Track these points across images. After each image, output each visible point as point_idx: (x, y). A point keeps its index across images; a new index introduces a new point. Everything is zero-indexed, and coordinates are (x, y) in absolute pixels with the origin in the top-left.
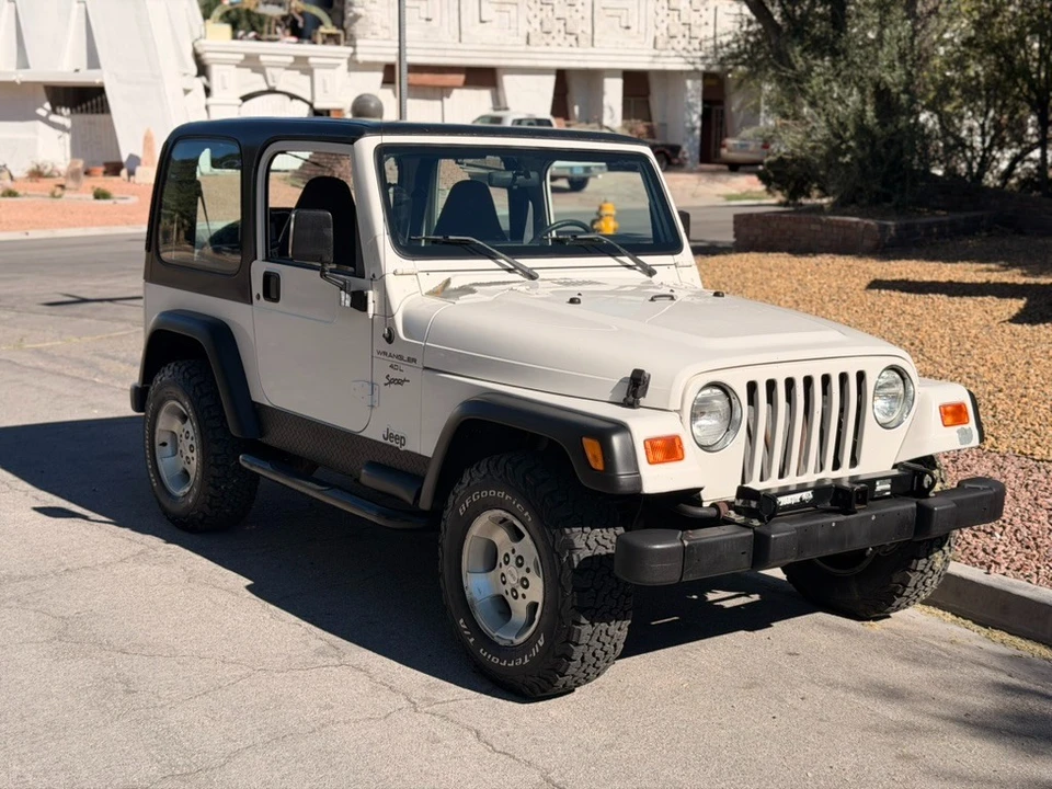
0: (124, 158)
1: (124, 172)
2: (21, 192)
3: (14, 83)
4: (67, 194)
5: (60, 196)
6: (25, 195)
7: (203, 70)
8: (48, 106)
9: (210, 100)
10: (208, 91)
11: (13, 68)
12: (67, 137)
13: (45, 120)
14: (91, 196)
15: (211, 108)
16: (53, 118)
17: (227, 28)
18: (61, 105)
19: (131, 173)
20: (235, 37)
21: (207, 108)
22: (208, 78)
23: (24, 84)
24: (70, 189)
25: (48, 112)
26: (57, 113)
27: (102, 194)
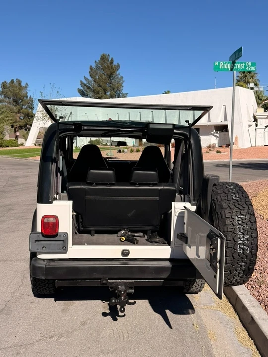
1: (230, 146)
3: (206, 125)
4: (211, 152)
5: (209, 152)
7: (255, 120)
8: (215, 131)
9: (257, 128)
10: (256, 126)
11: (207, 122)
12: (218, 139)
13: (213, 135)
14: (216, 152)
15: (257, 130)
16: (215, 134)
17: (263, 109)
18: (218, 131)
19: (232, 147)
20: (265, 111)
21: (256, 130)
22: (257, 122)
23: (209, 126)
25: (215, 133)
26: (216, 133)
27: (218, 152)
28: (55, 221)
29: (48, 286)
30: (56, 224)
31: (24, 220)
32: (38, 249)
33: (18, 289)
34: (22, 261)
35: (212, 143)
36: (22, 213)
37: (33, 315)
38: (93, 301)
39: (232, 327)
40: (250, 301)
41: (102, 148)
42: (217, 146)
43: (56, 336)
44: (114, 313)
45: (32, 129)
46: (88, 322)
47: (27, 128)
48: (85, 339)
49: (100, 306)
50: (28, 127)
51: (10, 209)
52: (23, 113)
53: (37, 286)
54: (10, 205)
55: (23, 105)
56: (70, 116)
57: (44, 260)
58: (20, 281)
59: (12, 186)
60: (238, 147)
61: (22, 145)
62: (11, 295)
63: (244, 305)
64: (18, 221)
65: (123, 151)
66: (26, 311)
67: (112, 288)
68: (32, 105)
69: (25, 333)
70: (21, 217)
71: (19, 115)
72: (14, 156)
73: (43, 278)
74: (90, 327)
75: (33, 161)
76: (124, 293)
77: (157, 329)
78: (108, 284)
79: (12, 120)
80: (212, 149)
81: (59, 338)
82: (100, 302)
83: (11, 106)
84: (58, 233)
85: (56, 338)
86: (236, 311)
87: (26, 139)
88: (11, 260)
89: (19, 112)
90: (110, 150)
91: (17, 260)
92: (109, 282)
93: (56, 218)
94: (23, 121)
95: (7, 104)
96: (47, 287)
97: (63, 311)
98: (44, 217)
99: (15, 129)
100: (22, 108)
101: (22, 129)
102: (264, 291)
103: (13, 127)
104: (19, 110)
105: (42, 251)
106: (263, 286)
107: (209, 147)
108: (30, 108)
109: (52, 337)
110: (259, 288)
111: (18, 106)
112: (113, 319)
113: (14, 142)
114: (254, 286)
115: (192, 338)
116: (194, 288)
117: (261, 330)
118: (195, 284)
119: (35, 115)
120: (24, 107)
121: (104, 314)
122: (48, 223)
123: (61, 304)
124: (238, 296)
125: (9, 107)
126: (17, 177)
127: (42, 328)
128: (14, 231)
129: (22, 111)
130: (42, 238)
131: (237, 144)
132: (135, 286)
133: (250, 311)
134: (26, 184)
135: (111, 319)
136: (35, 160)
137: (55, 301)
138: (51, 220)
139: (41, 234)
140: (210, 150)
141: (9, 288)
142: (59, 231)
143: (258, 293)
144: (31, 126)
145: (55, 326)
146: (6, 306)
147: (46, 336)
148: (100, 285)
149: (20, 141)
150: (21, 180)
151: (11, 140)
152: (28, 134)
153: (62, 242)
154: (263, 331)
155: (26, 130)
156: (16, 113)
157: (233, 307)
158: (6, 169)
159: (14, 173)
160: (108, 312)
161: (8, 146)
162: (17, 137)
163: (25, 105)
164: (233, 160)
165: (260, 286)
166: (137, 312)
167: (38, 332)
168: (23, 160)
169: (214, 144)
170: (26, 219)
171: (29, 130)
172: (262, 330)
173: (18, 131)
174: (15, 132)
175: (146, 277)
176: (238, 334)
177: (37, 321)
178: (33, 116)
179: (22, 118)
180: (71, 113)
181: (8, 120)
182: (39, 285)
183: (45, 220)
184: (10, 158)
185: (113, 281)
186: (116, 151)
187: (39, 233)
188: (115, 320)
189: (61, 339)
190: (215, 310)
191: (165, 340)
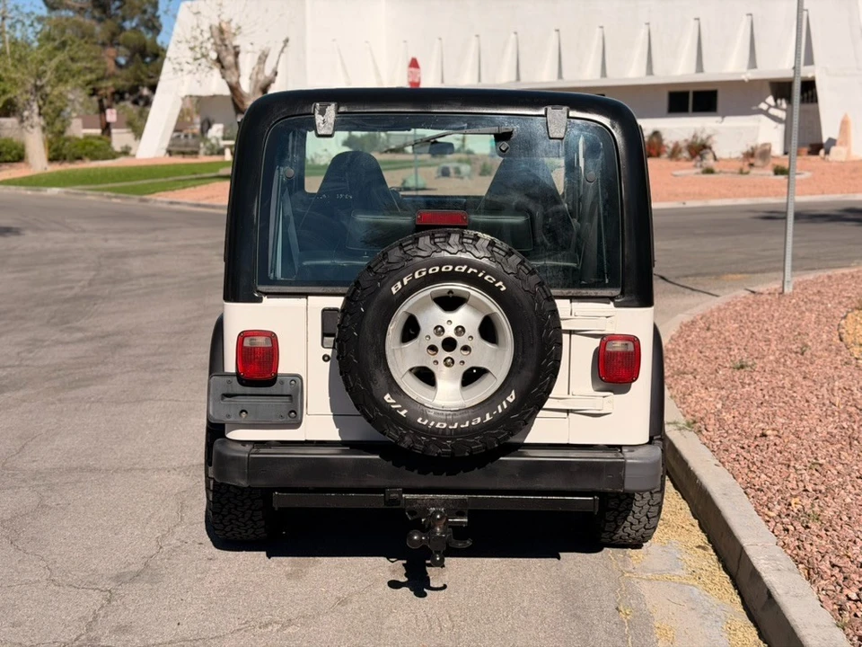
0: (825, 140)
1: (822, 152)
2: (717, 170)
3: (743, 81)
4: (754, 171)
5: (747, 173)
6: (721, 172)
8: (770, 100)
11: (745, 69)
12: (782, 128)
13: (766, 113)
14: (771, 173)
16: (773, 111)
18: (781, 98)
19: (827, 152)
23: (752, 82)
24: (758, 167)
25: (770, 106)
26: (776, 107)
27: (779, 171)
28: (270, 345)
29: (252, 515)
30: (271, 353)
31: (164, 374)
32: (229, 416)
33: (171, 531)
34: (173, 471)
35: (761, 141)
36: (154, 355)
37: (216, 584)
38: (364, 558)
39: (718, 619)
40: (771, 558)
41: (389, 162)
42: (777, 149)
43: (275, 622)
44: (418, 583)
45: (159, 99)
46: (355, 598)
47: (141, 97)
48: (348, 630)
49: (384, 568)
50: (145, 92)
51: (119, 346)
52: (127, 47)
53: (224, 516)
54: (117, 333)
55: (124, 19)
56: (282, 51)
57: (244, 443)
58: (175, 514)
59: (114, 281)
60: (849, 152)
61: (126, 152)
62: (154, 543)
63: (754, 568)
64: (148, 376)
65: (458, 171)
66: (199, 576)
67: (413, 513)
68: (155, 17)
69: (201, 617)
70: (155, 366)
71: (111, 51)
72: (103, 190)
73: (243, 483)
74: (359, 608)
75: (165, 206)
76: (441, 518)
77: (526, 615)
78: (403, 502)
79: (91, 70)
80: (758, 162)
81: (284, 627)
82: (383, 560)
83: (87, 21)
84: (276, 374)
85: (276, 627)
86: (736, 586)
87: (138, 133)
88: (144, 470)
89: (112, 41)
90: (413, 170)
91: (158, 470)
92: (405, 499)
93: (272, 337)
94: (125, 73)
95: (71, 14)
96: (250, 519)
97: (289, 576)
98: (243, 336)
99: (100, 101)
100: (122, 29)
101: (122, 98)
102: (815, 538)
103: (94, 92)
104: (114, 35)
105: (238, 420)
106: (814, 526)
107: (750, 155)
108: (147, 27)
109: (266, 625)
110: (802, 529)
111: (109, 22)
112: (416, 594)
113: (98, 142)
114: (791, 528)
115: (611, 634)
116: (628, 530)
117: (784, 615)
118: (630, 518)
119: (164, 51)
120: (128, 25)
121: (394, 584)
122: (252, 350)
123: (285, 563)
124: (742, 548)
125: (79, 25)
126: (124, 255)
127: (241, 608)
128: (139, 401)
129: (121, 38)
130: (238, 388)
131: (846, 143)
132: (470, 511)
133: (765, 579)
134: (154, 275)
135: (412, 593)
136: (171, 203)
137: (269, 556)
138: (261, 342)
139: (235, 378)
140: (751, 165)
141: (148, 530)
142: (281, 370)
143: (797, 543)
144: (153, 88)
145: (274, 605)
146: (146, 564)
147: (252, 623)
148: (382, 506)
149: (120, 138)
150: (136, 265)
151: (87, 137)
152: (143, 117)
153: (287, 399)
154: (789, 619)
155: (135, 103)
156: (104, 44)
157: (731, 577)
158: (84, 231)
159: (114, 244)
160: (404, 579)
161: (79, 158)
162: (107, 128)
163: (132, 19)
164: (799, 199)
165: (807, 527)
166: (476, 582)
167: (232, 615)
168: (133, 202)
169: (765, 145)
170: (171, 370)
171: (148, 102)
172: (787, 615)
173: (110, 107)
174: (102, 110)
175: (498, 486)
176: (732, 631)
177: (229, 596)
178: (158, 55)
179: (122, 61)
180: (287, 41)
181: (79, 72)
182: (230, 513)
183: (247, 343)
184: (92, 197)
185: (415, 496)
186: (434, 171)
187: (230, 375)
188: (420, 594)
189: (290, 630)
190: (680, 583)
191: (542, 635)
